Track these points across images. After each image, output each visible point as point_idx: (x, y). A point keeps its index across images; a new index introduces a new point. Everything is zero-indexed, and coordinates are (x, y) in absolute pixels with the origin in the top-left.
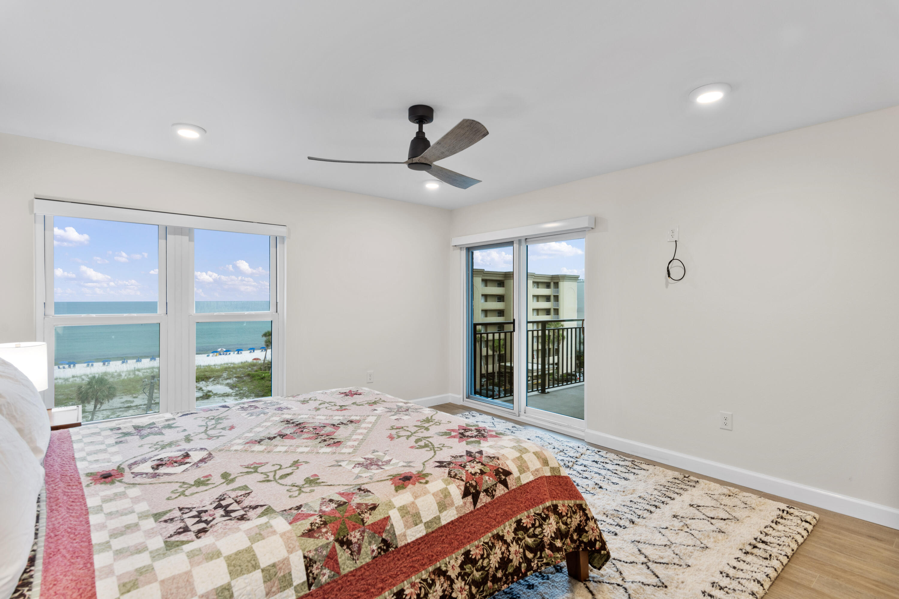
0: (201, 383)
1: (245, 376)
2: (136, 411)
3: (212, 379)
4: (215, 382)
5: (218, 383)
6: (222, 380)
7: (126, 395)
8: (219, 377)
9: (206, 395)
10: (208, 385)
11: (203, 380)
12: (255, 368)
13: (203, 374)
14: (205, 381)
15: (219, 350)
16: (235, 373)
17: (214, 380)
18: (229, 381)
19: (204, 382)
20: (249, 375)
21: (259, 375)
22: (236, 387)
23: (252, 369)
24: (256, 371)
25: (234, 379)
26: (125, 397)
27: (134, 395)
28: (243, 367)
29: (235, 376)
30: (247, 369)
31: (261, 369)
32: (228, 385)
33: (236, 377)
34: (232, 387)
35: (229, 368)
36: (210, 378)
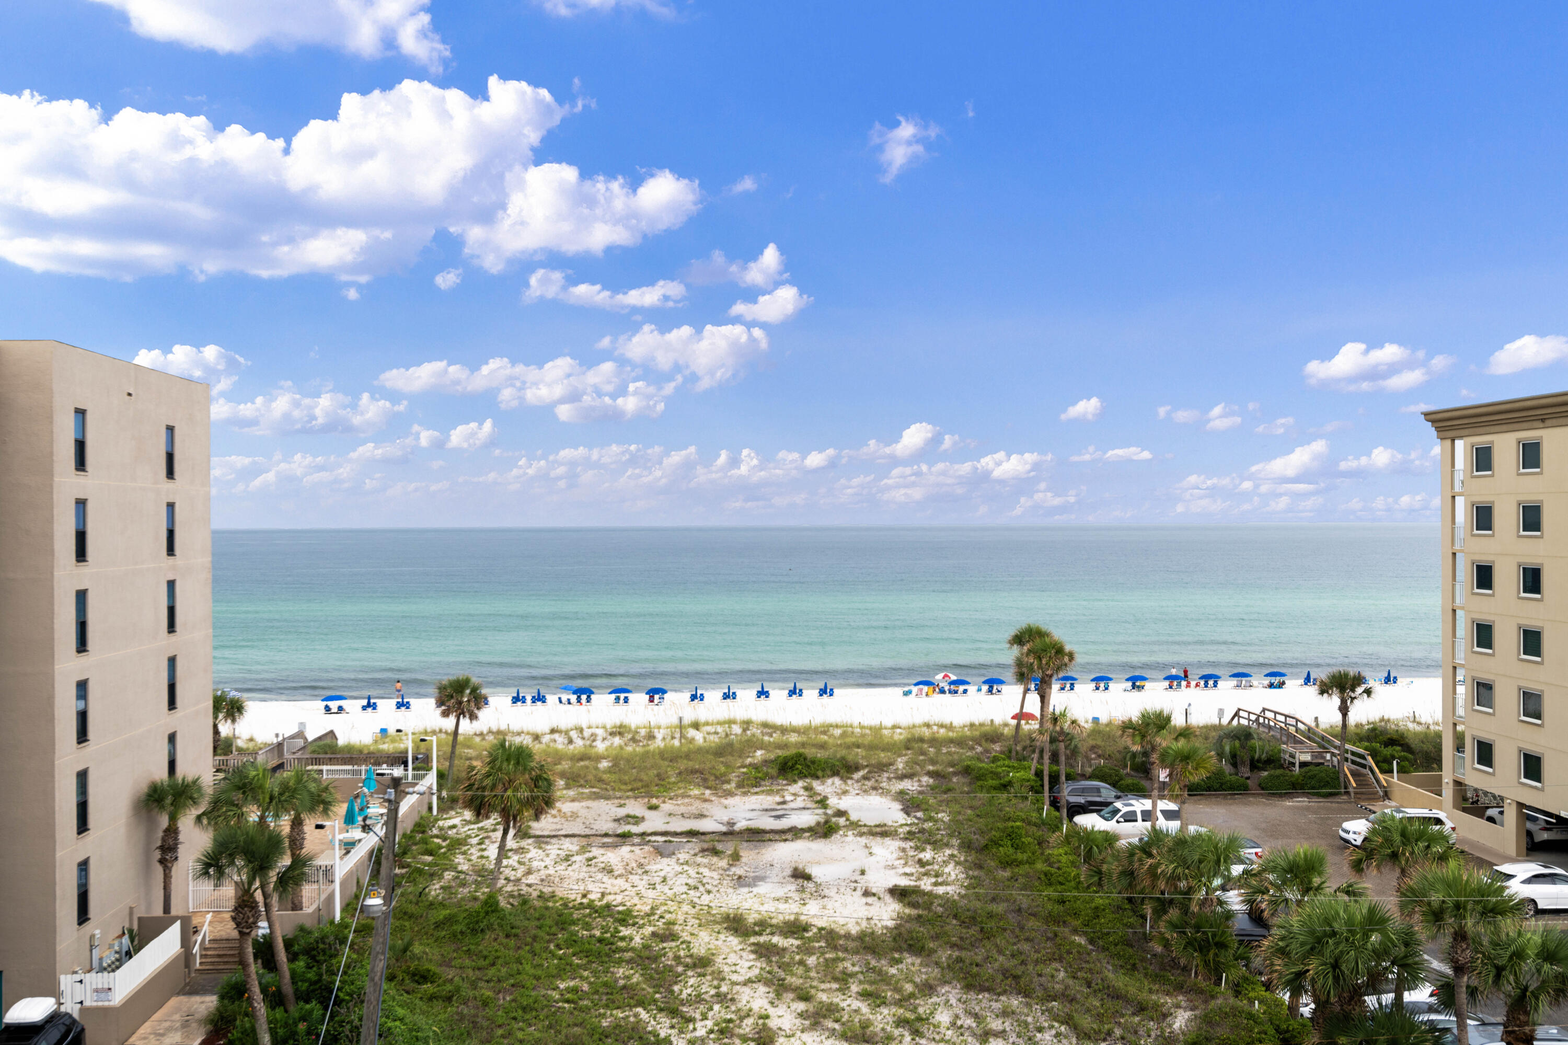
0: (830, 781)
1: (955, 774)
2: (637, 849)
3: (861, 773)
4: (869, 784)
5: (874, 788)
6: (889, 779)
7: (636, 798)
8: (882, 767)
9: (826, 822)
10: (845, 792)
11: (835, 773)
12: (997, 747)
13: (842, 753)
14: (842, 778)
15: (939, 677)
16: (933, 762)
17: (865, 778)
18: (907, 785)
19: (837, 780)
20: (967, 771)
21: (996, 775)
22: (918, 807)
23: (987, 751)
24: (995, 760)
25: (925, 779)
26: (632, 801)
27: (654, 801)
28: (960, 742)
29: (931, 768)
30: (972, 748)
31: (1009, 754)
32: (901, 796)
33: (930, 774)
34: (909, 805)
35: (921, 740)
36: (857, 768)
